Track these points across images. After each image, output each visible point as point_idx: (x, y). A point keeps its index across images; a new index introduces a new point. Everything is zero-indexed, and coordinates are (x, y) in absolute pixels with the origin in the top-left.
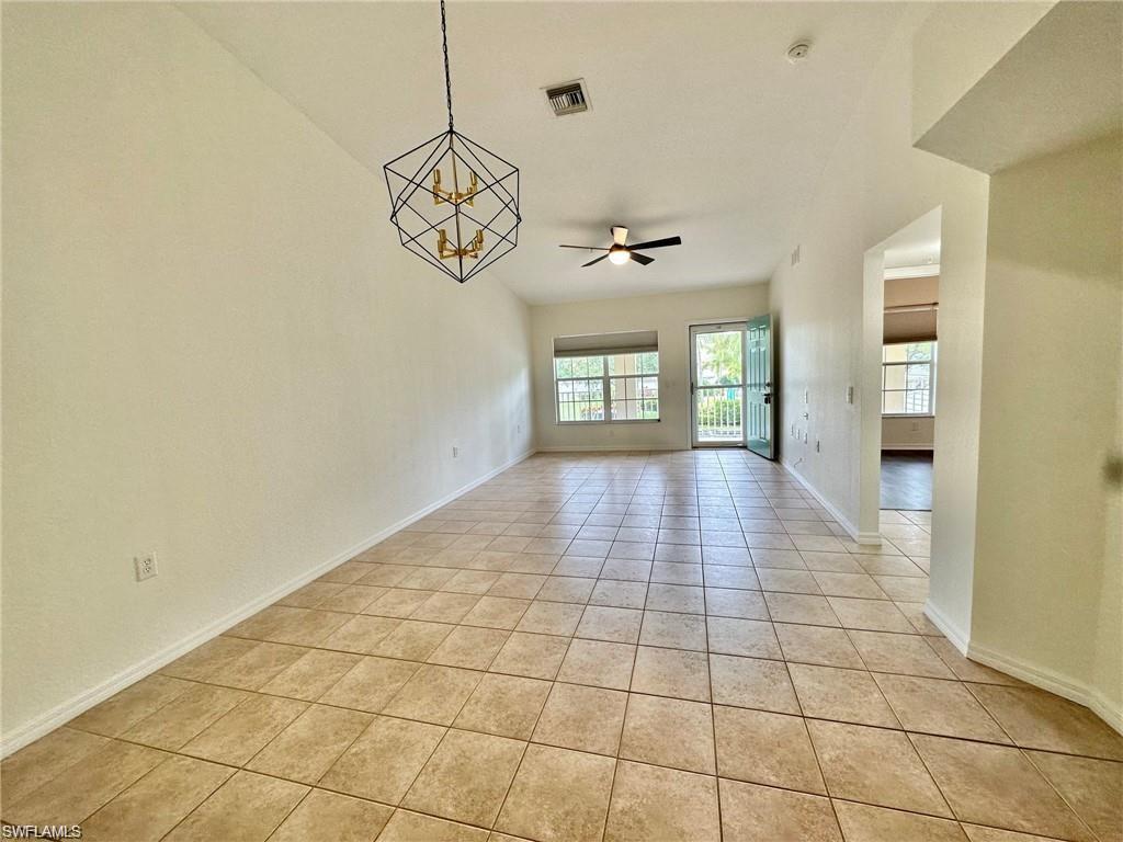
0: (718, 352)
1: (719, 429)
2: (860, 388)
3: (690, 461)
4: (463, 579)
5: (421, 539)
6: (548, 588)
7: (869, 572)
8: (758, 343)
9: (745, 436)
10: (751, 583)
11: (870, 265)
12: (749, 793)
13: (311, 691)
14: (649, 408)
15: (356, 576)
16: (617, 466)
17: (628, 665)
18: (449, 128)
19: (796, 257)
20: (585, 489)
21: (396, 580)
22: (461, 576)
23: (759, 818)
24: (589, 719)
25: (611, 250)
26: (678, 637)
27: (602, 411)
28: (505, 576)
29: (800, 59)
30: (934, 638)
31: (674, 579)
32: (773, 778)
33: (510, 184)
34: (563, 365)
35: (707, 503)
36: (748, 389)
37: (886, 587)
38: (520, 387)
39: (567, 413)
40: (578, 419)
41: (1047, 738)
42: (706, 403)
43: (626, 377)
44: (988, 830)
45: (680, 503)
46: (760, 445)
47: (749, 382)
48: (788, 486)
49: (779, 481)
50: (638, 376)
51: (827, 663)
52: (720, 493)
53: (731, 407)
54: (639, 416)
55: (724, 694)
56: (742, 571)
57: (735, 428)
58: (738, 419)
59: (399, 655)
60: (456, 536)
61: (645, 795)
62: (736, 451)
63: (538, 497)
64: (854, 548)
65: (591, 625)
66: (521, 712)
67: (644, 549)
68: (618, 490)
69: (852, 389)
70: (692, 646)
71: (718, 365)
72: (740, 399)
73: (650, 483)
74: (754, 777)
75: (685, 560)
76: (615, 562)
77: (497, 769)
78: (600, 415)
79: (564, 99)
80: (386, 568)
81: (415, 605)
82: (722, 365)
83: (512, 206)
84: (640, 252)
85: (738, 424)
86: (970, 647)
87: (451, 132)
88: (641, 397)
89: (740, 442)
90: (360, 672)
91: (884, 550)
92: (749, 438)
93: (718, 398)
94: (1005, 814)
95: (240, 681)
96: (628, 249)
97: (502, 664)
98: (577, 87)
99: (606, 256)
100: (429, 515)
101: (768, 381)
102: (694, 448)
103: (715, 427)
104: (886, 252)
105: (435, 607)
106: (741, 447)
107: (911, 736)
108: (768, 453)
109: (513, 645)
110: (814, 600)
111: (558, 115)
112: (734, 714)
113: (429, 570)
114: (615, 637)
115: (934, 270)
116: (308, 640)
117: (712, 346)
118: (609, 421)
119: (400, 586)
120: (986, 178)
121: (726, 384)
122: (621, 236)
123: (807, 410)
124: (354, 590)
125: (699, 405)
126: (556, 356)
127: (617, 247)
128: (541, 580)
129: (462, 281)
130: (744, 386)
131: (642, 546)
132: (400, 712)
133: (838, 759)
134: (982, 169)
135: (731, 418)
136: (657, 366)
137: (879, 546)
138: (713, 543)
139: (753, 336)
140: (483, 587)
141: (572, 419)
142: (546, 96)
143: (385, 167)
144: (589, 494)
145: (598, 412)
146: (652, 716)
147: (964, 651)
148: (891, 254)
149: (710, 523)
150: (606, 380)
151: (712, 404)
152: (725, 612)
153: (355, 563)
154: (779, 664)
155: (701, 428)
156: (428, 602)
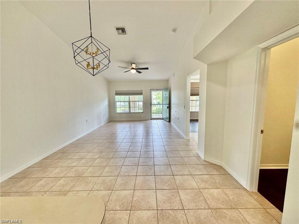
0: (157, 96)
1: (157, 115)
2: (186, 106)
3: (150, 122)
4: (91, 155)
5: (77, 145)
6: (115, 155)
7: (187, 145)
8: (166, 94)
9: (163, 116)
10: (163, 149)
11: (188, 79)
12: (162, 191)
13: (46, 189)
14: (140, 109)
15: (57, 157)
16: (132, 124)
17: (136, 170)
18: (90, 36)
19: (174, 75)
20: (124, 130)
21: (70, 157)
22: (91, 154)
23: (164, 196)
24: (127, 183)
25: (131, 69)
26: (147, 163)
27: (128, 110)
28: (103, 153)
29: (175, 33)
30: (198, 157)
31: (146, 150)
32: (167, 188)
33: (108, 52)
34: (118, 98)
35: (154, 132)
36: (164, 105)
37: (190, 148)
38: (106, 103)
39: (119, 110)
40: (121, 112)
41: (215, 172)
42: (154, 108)
43: (134, 101)
44: (204, 190)
45: (147, 133)
46: (166, 118)
47: (164, 103)
48: (172, 128)
49: (170, 126)
50: (137, 101)
51: (178, 164)
52: (157, 130)
53: (160, 109)
54: (138, 111)
55: (157, 173)
56: (161, 147)
57: (161, 115)
58: (161, 112)
59: (74, 176)
60: (87, 144)
61: (140, 196)
62: (161, 120)
63: (111, 133)
64: (185, 140)
65: (127, 162)
66: (110, 184)
67: (139, 144)
68: (132, 130)
69: (184, 106)
70: (151, 164)
71: (157, 99)
72: (162, 107)
73: (140, 128)
74: (163, 188)
75: (149, 146)
76: (132, 147)
77: (104, 197)
78: (128, 111)
79: (120, 31)
80: (66, 154)
81: (77, 163)
82: (158, 99)
83: (107, 57)
84: (138, 70)
85: (161, 114)
86: (204, 158)
87: (91, 36)
88: (138, 107)
90: (62, 182)
91: (190, 141)
92: (164, 117)
93: (157, 107)
94: (207, 186)
95: (19, 190)
96: (136, 69)
97: (104, 174)
98: (124, 29)
99: (130, 70)
100: (78, 139)
101: (168, 103)
102: (151, 119)
103: (156, 114)
104: (191, 77)
105: (83, 163)
106: (162, 119)
107: (193, 176)
108: (168, 120)
109: (107, 169)
110: (177, 152)
111: (119, 34)
112: (159, 177)
113: (80, 153)
114: (133, 165)
115: (198, 81)
116: (43, 176)
117: (155, 94)
118: (130, 113)
119: (72, 158)
120: (207, 65)
121: (159, 104)
122: (134, 66)
123: (176, 110)
124: (56, 161)
125: (152, 109)
126: (116, 95)
127: (133, 68)
128: (113, 153)
129: (94, 76)
130: (162, 104)
131: (138, 143)
132: (76, 189)
133: (180, 182)
134: (206, 63)
135: (160, 112)
136: (142, 99)
137: (189, 140)
138: (155, 141)
139: (165, 93)
140: (97, 156)
141: (120, 112)
142: (116, 29)
143: (72, 43)
144: (125, 131)
145: (127, 110)
146: (142, 180)
147: (203, 158)
148: (192, 77)
149: (155, 137)
150: (129, 102)
151: (155, 109)
152: (158, 156)
153: (56, 153)
154: (169, 166)
155: (153, 115)
156: (81, 162)
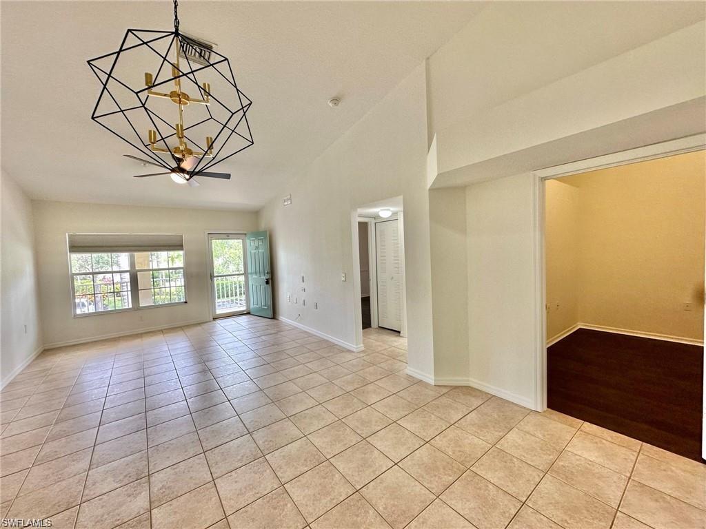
7: (373, 364)
8: (257, 248)
9: (248, 305)
11: (353, 213)
25: (173, 171)
27: (129, 301)
30: (420, 382)
34: (79, 260)
36: (250, 276)
41: (475, 402)
46: (262, 310)
47: (249, 271)
51: (406, 412)
54: (167, 301)
62: (242, 317)
72: (243, 281)
78: (127, 304)
86: (436, 380)
89: (244, 311)
92: (252, 307)
101: (266, 271)
102: (214, 319)
104: (358, 209)
106: (245, 314)
108: (268, 314)
110: (372, 387)
118: (137, 308)
123: (303, 286)
126: (71, 251)
130: (245, 274)
136: (182, 262)
139: (252, 243)
147: (432, 382)
150: (133, 274)
154: (394, 424)
